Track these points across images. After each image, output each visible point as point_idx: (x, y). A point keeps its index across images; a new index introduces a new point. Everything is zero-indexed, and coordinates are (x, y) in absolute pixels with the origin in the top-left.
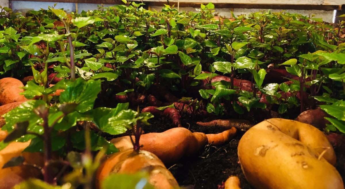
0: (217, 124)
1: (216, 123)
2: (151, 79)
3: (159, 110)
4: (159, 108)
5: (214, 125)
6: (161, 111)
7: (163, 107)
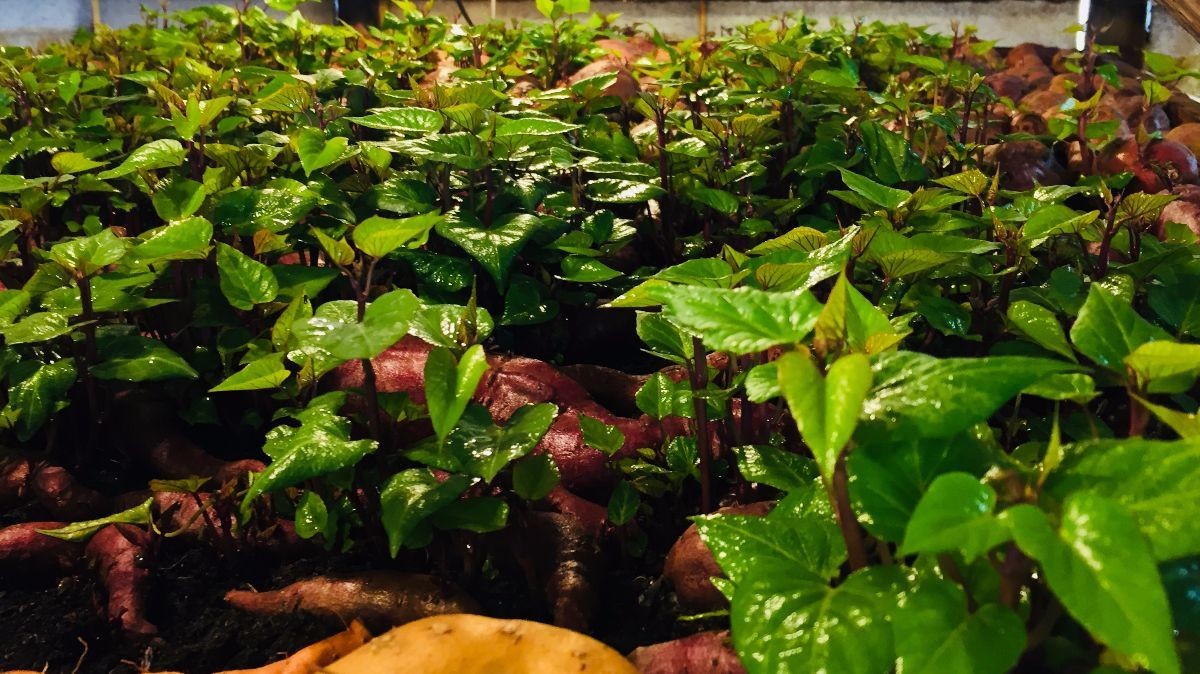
0: (303, 606)
1: (299, 601)
2: (50, 389)
3: (61, 539)
4: (67, 529)
5: (291, 611)
6: (71, 542)
7: (83, 525)
